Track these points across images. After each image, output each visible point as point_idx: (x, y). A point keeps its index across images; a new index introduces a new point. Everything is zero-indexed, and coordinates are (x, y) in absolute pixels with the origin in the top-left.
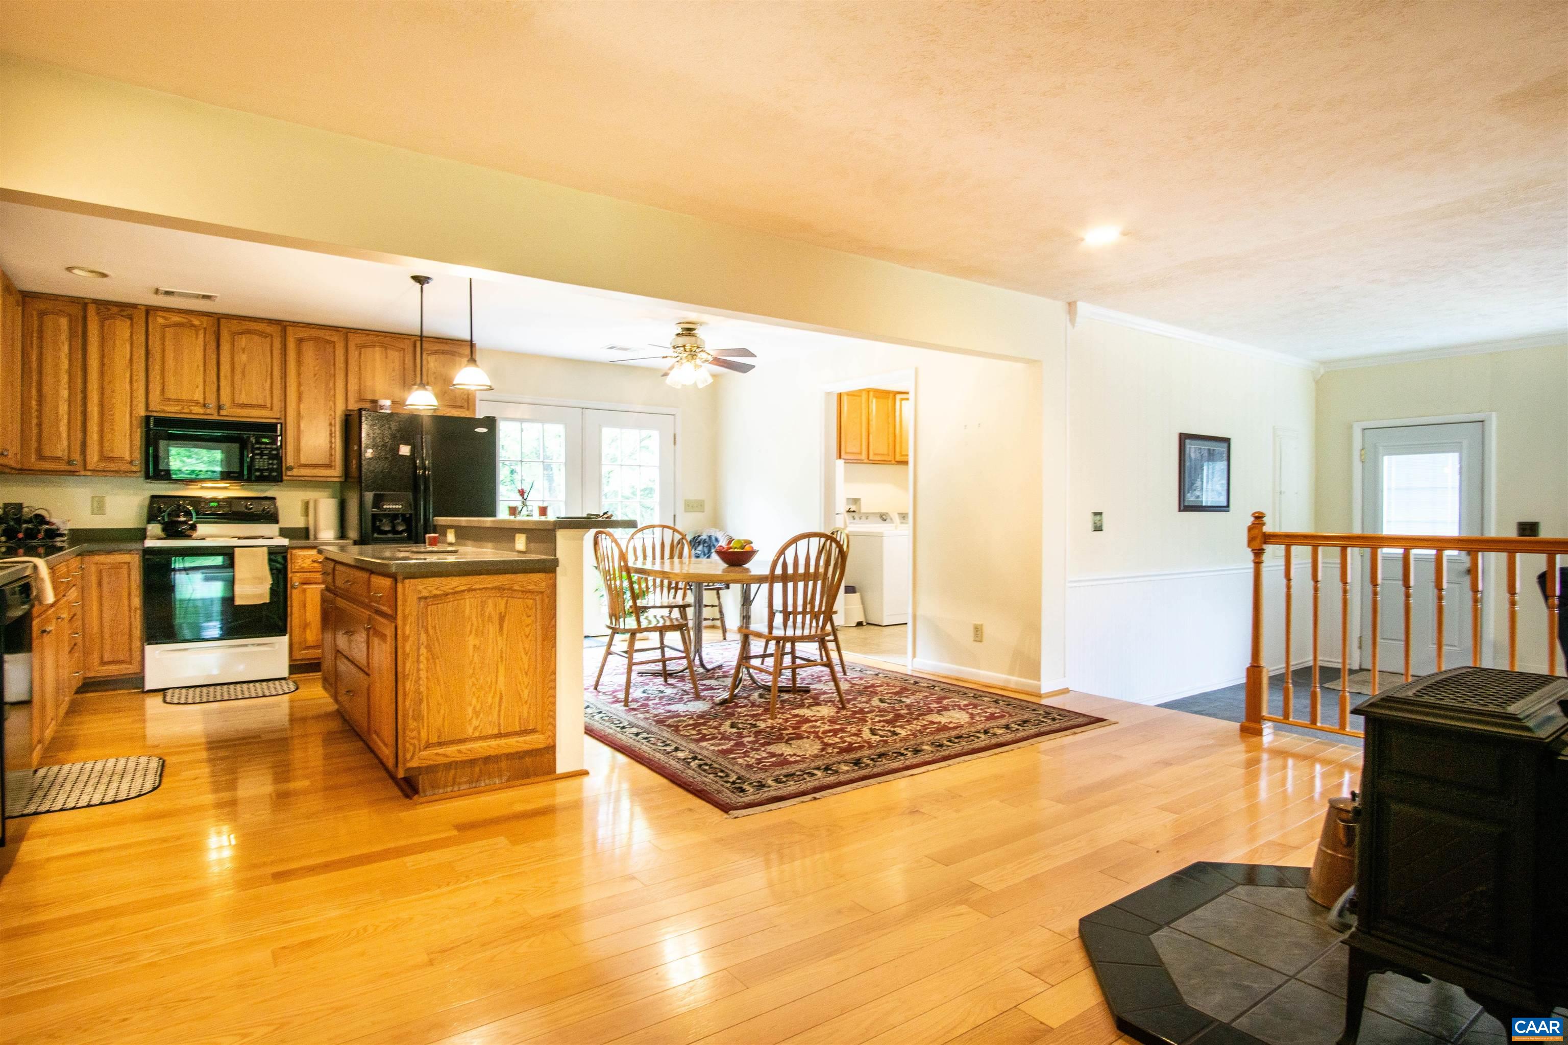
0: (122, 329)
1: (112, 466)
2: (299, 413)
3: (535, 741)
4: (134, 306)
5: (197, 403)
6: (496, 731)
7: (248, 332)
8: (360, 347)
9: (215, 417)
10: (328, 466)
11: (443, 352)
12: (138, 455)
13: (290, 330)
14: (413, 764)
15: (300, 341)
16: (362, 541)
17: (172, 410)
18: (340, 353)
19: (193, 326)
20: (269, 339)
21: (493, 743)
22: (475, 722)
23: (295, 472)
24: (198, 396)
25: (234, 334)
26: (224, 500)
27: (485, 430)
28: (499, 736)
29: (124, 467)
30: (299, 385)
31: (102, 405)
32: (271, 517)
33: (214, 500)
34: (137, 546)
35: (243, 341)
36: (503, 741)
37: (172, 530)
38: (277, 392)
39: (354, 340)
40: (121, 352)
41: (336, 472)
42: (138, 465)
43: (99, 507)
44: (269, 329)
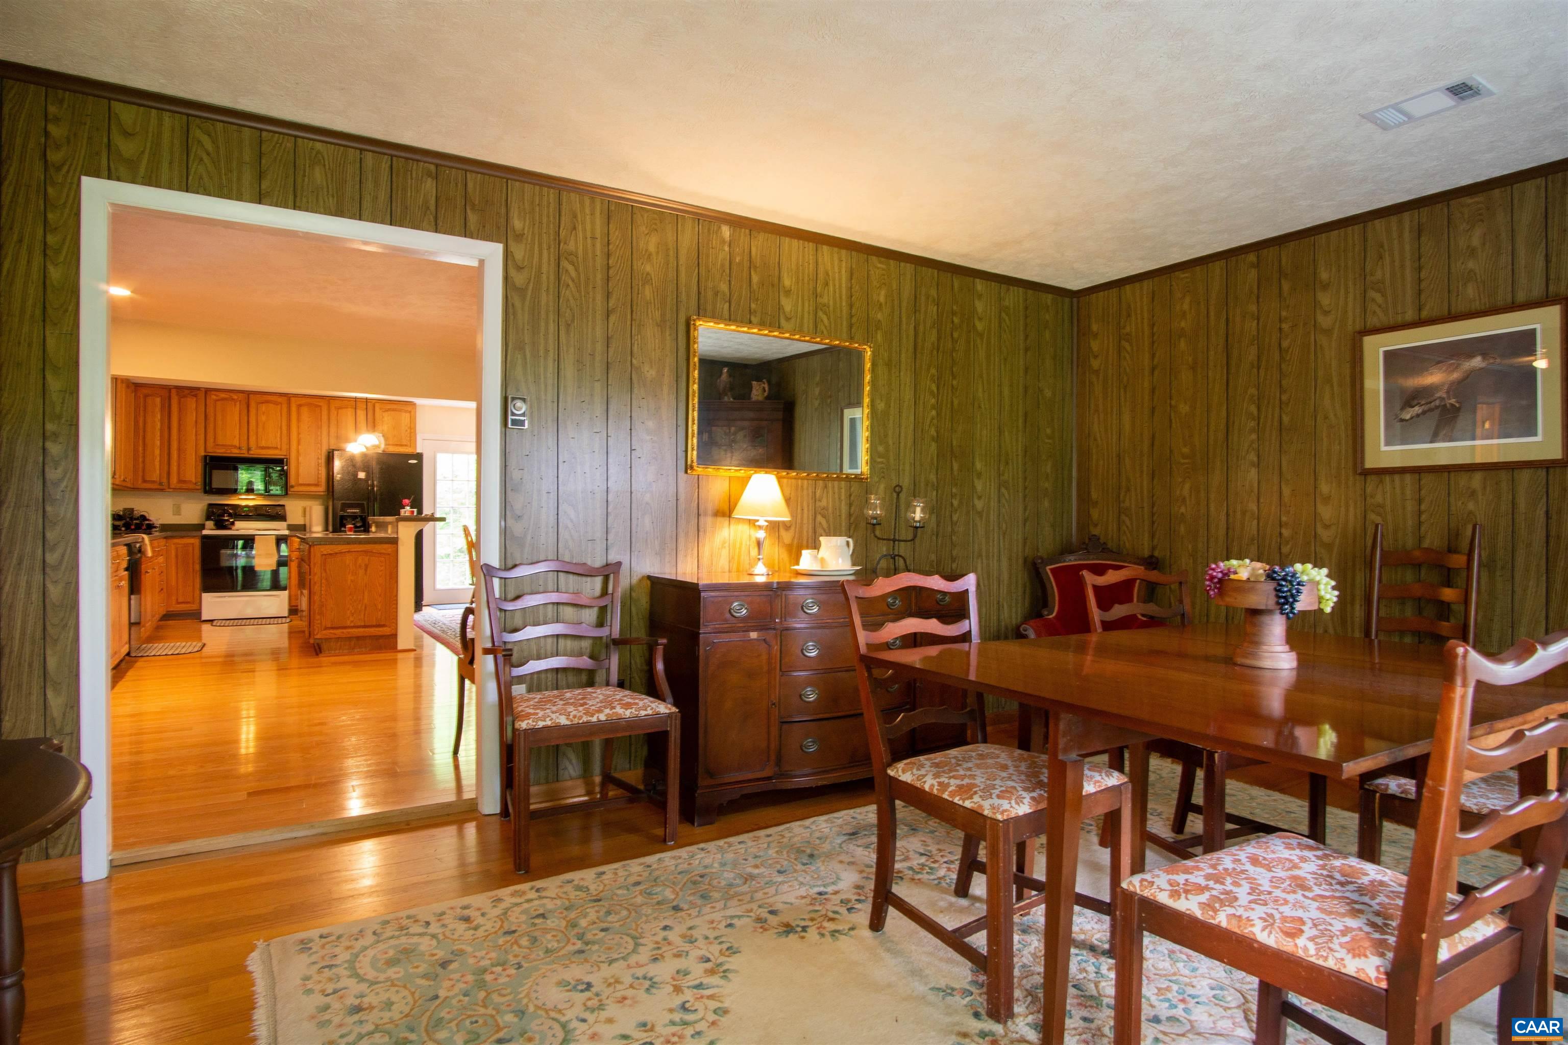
0: (191, 403)
1: (184, 486)
2: (298, 451)
3: (386, 631)
4: (198, 389)
5: (235, 447)
6: (363, 624)
7: (267, 402)
8: (338, 408)
9: (246, 455)
10: (316, 485)
11: (394, 410)
12: (200, 479)
13: (293, 399)
14: (318, 636)
15: (299, 406)
16: (334, 531)
17: (220, 452)
18: (325, 412)
19: (233, 399)
20: (279, 407)
21: (362, 630)
22: (352, 619)
23: (296, 489)
24: (236, 443)
25: (258, 403)
26: (253, 506)
27: (415, 462)
28: (365, 627)
29: (191, 486)
30: (299, 434)
31: (179, 450)
32: (282, 518)
33: (247, 506)
34: (198, 533)
35: (263, 407)
36: (366, 630)
37: (220, 525)
38: (285, 439)
39: (334, 404)
40: (191, 418)
41: (322, 489)
42: (200, 486)
43: (177, 511)
44: (280, 400)
